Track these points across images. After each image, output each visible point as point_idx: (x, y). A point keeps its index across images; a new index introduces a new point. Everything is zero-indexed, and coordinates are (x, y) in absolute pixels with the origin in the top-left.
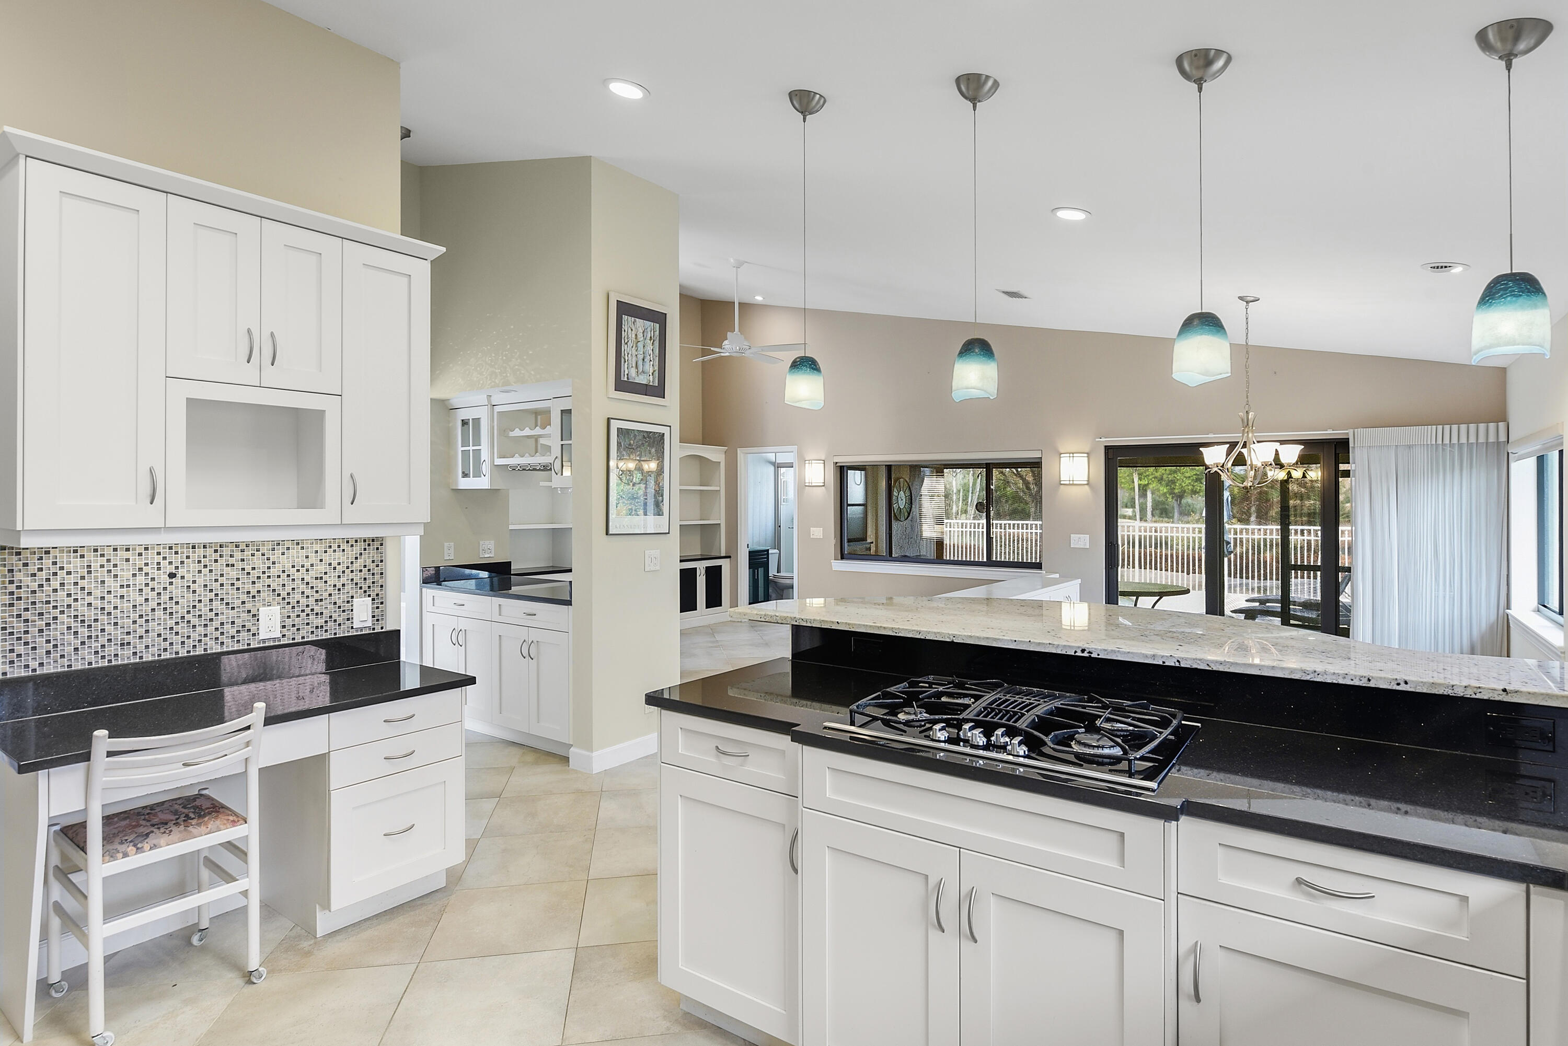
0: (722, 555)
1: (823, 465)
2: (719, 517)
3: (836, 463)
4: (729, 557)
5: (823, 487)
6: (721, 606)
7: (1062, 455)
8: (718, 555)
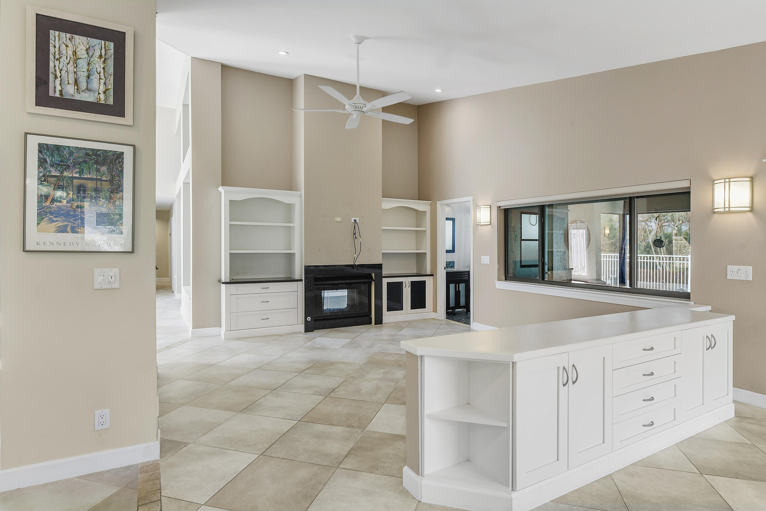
0: (427, 274)
1: (489, 209)
2: (426, 249)
3: (500, 207)
4: (432, 275)
5: (490, 226)
6: (425, 308)
7: (716, 182)
8: (424, 273)
